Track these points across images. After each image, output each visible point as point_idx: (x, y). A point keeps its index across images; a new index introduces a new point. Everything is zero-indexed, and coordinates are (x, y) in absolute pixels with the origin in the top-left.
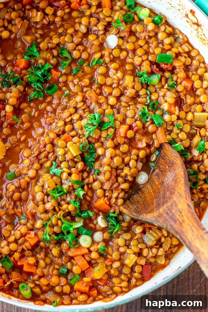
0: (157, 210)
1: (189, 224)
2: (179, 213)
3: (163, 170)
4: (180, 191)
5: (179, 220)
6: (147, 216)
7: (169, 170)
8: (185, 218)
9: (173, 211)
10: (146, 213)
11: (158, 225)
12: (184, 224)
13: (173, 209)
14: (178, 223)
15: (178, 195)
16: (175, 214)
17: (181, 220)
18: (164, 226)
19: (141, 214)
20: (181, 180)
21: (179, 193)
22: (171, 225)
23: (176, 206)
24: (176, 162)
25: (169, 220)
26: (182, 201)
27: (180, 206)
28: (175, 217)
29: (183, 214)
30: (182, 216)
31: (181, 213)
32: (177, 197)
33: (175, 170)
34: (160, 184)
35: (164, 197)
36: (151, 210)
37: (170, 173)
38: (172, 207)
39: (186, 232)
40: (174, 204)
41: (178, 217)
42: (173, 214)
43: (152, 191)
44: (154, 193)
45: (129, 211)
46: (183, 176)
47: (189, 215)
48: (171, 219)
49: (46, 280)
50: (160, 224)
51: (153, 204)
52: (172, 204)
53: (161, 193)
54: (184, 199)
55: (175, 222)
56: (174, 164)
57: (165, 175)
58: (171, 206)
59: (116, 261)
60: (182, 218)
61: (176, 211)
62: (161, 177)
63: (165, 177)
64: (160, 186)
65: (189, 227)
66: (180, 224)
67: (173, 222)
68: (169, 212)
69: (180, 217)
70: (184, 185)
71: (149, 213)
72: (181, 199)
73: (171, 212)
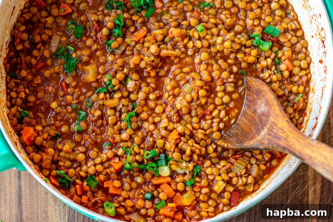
0: (258, 135)
1: (294, 138)
2: (280, 131)
3: (252, 100)
4: (275, 112)
5: (283, 137)
6: (250, 143)
7: (258, 98)
8: (288, 133)
9: (275, 131)
10: (248, 140)
11: (264, 147)
12: (288, 139)
13: (274, 129)
14: (282, 139)
15: (275, 115)
16: (277, 132)
17: (285, 136)
18: (270, 146)
19: (244, 143)
20: (274, 102)
21: (275, 114)
22: (276, 143)
23: (276, 125)
24: (263, 89)
25: (274, 139)
26: (280, 120)
27: (280, 125)
28: (278, 135)
29: (285, 130)
30: (285, 132)
31: (282, 130)
32: (274, 118)
33: (264, 96)
34: (253, 113)
35: (261, 123)
36: (252, 136)
37: (260, 100)
38: (273, 128)
39: (293, 144)
40: (273, 124)
41: (281, 134)
42: (275, 133)
43: (247, 122)
44: (249, 122)
45: (231, 144)
46: (275, 99)
47: (291, 129)
48: (275, 138)
49: (131, 202)
50: (265, 146)
51: (252, 131)
52: (271, 125)
53: (257, 120)
54: (282, 117)
55: (280, 139)
56: (261, 92)
57: (256, 104)
58: (271, 127)
59: (204, 187)
60: (285, 134)
61: (277, 130)
62: (253, 107)
63: (256, 106)
64: (253, 115)
65: (294, 140)
66: (285, 139)
67: (278, 140)
68: (270, 133)
69: (283, 134)
70: (277, 106)
71: (251, 139)
72: (278, 118)
73: (273, 132)
